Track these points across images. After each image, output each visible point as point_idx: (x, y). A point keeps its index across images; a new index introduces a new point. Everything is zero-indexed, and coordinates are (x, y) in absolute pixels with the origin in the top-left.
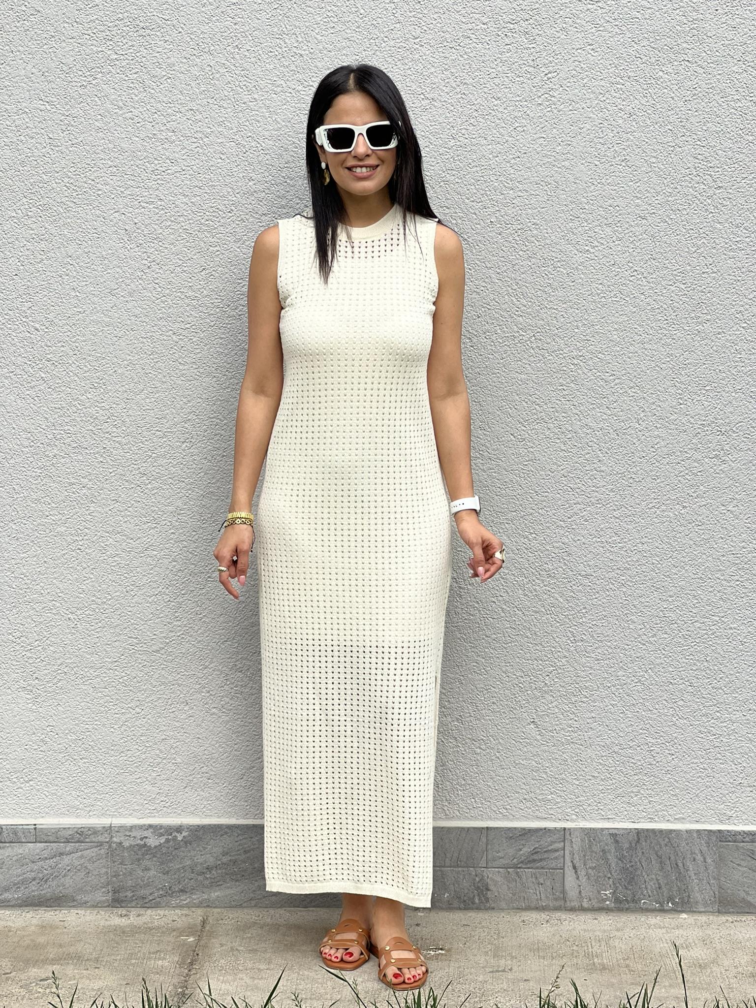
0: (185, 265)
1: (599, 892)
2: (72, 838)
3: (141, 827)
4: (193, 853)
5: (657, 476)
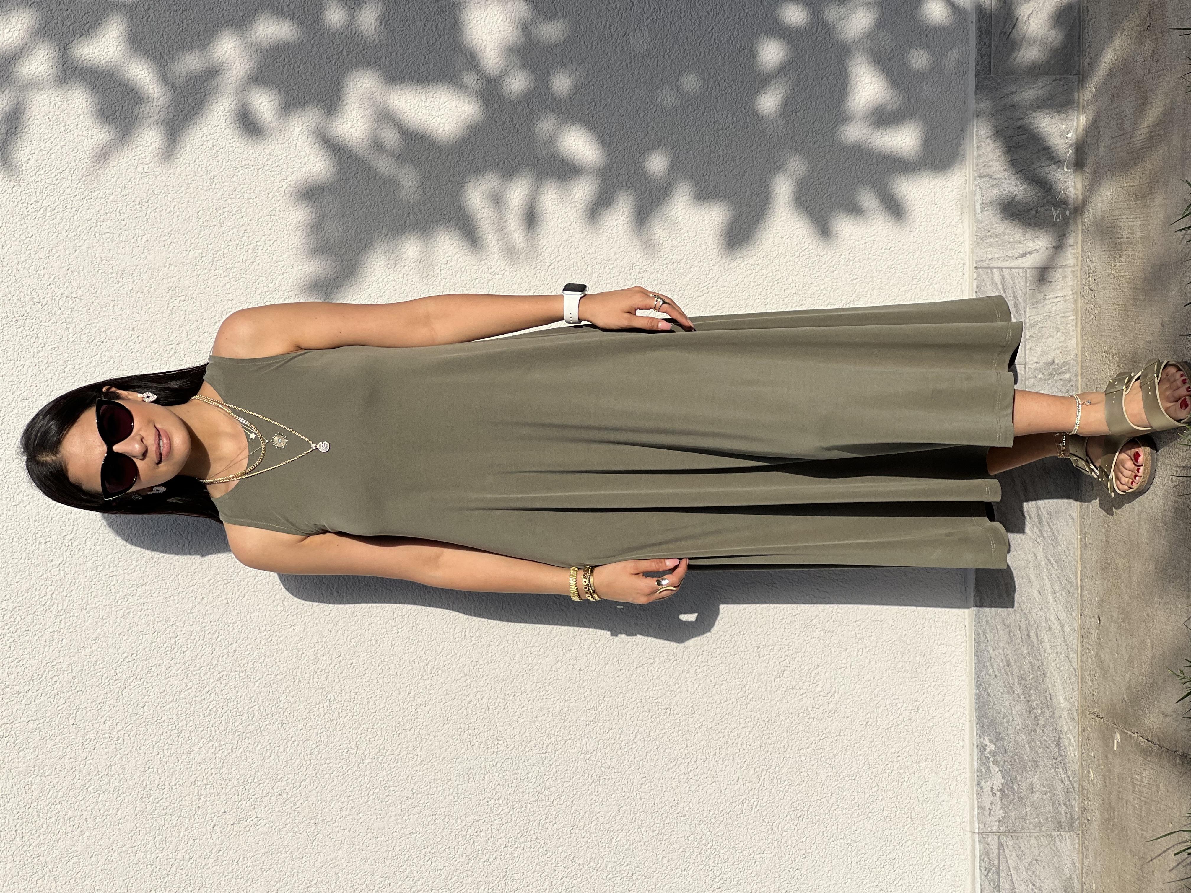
0: (277, 749)
1: (1054, 224)
2: (994, 881)
3: (980, 796)
4: (1011, 730)
5: (534, 158)
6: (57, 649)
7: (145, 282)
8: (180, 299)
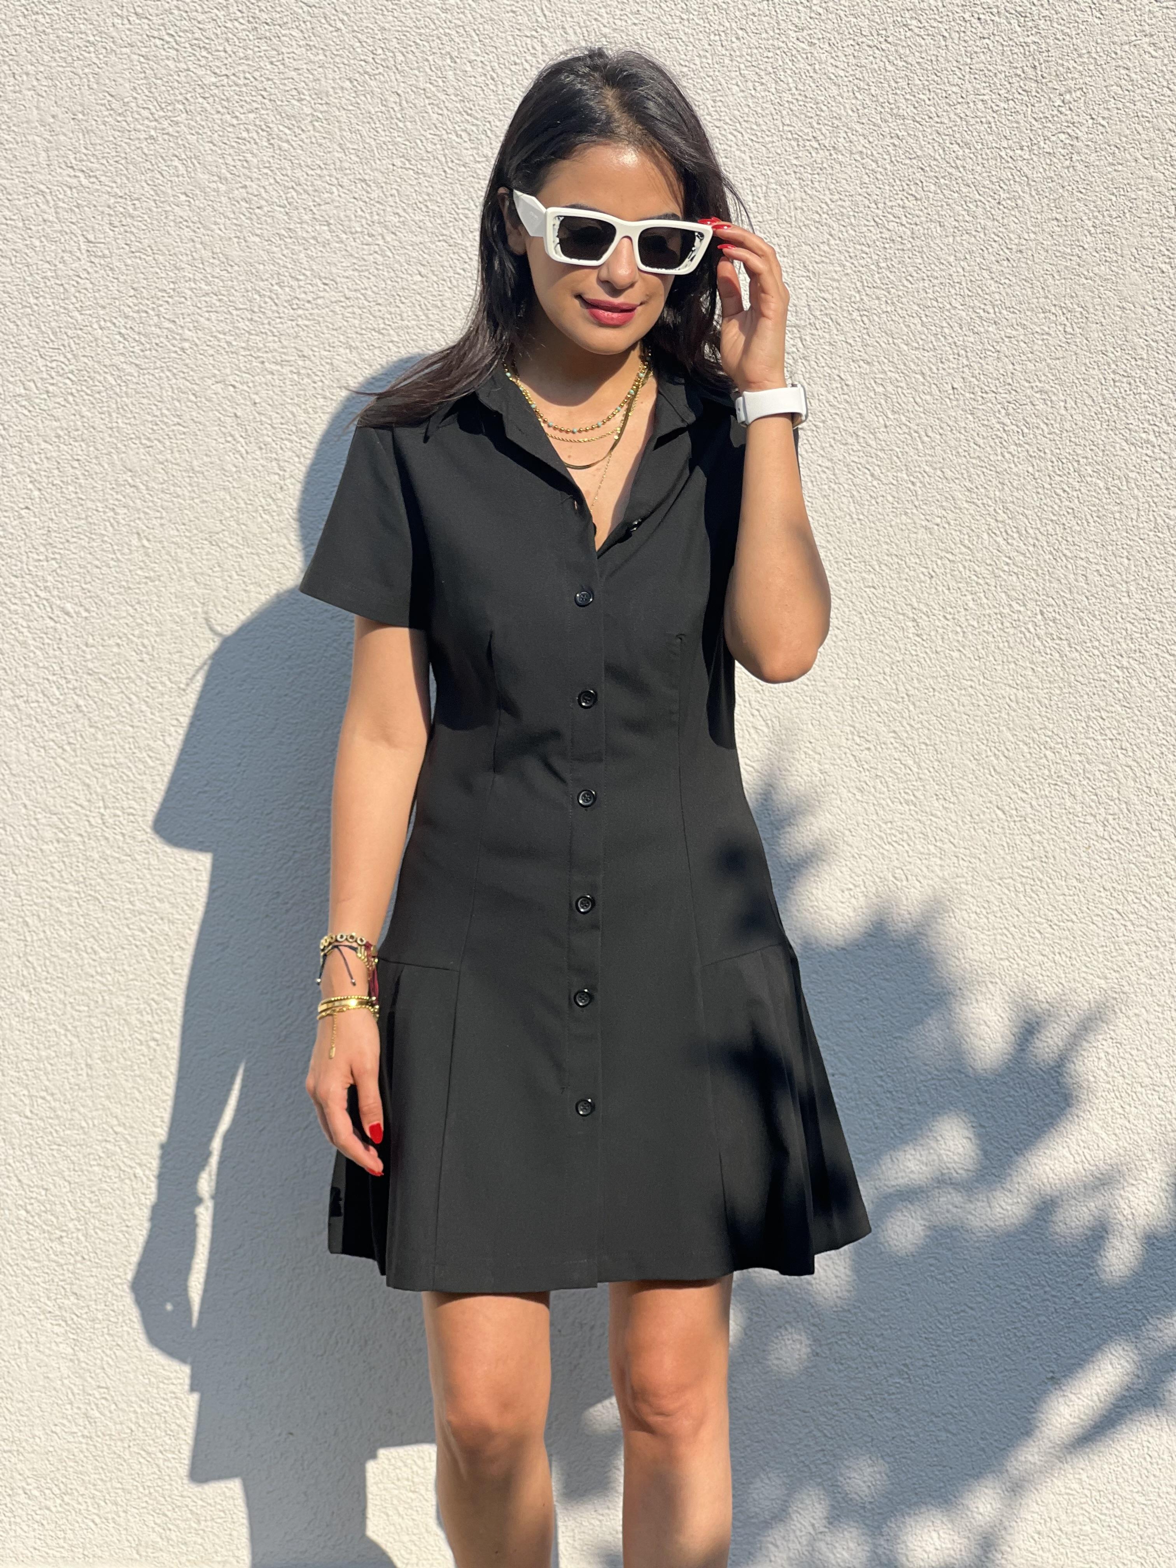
7: (1096, 270)
8: (1068, 324)
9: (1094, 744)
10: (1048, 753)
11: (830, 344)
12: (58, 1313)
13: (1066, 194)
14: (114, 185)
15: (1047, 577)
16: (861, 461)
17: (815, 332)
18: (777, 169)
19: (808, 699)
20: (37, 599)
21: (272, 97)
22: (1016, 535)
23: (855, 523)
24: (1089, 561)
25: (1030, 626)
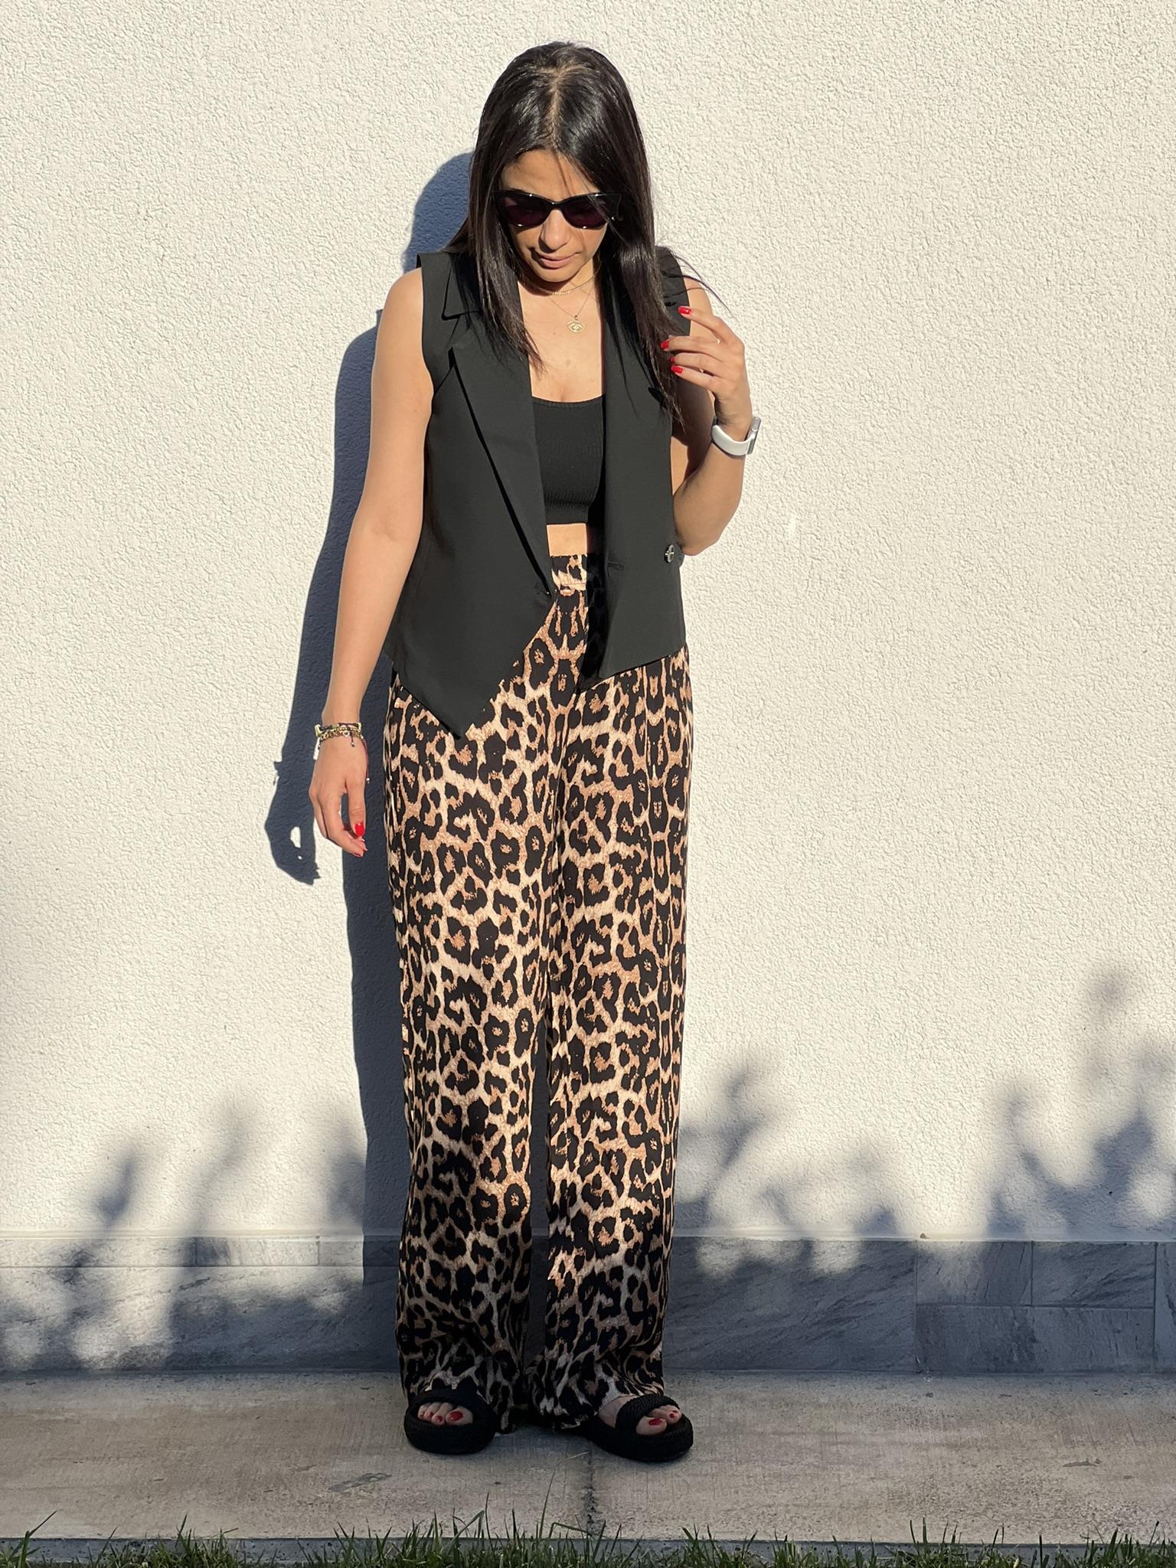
6: (697, 71)
7: (1163, 187)
8: (1141, 231)
9: (1152, 568)
10: (1116, 575)
11: (950, 243)
12: (306, 1021)
13: (1140, 126)
14: (373, 103)
15: (1118, 434)
16: (973, 339)
17: (938, 233)
18: (911, 100)
19: (924, 530)
20: (301, 440)
21: (504, 34)
22: (1094, 400)
23: (965, 389)
24: (1152, 422)
25: (1103, 473)
